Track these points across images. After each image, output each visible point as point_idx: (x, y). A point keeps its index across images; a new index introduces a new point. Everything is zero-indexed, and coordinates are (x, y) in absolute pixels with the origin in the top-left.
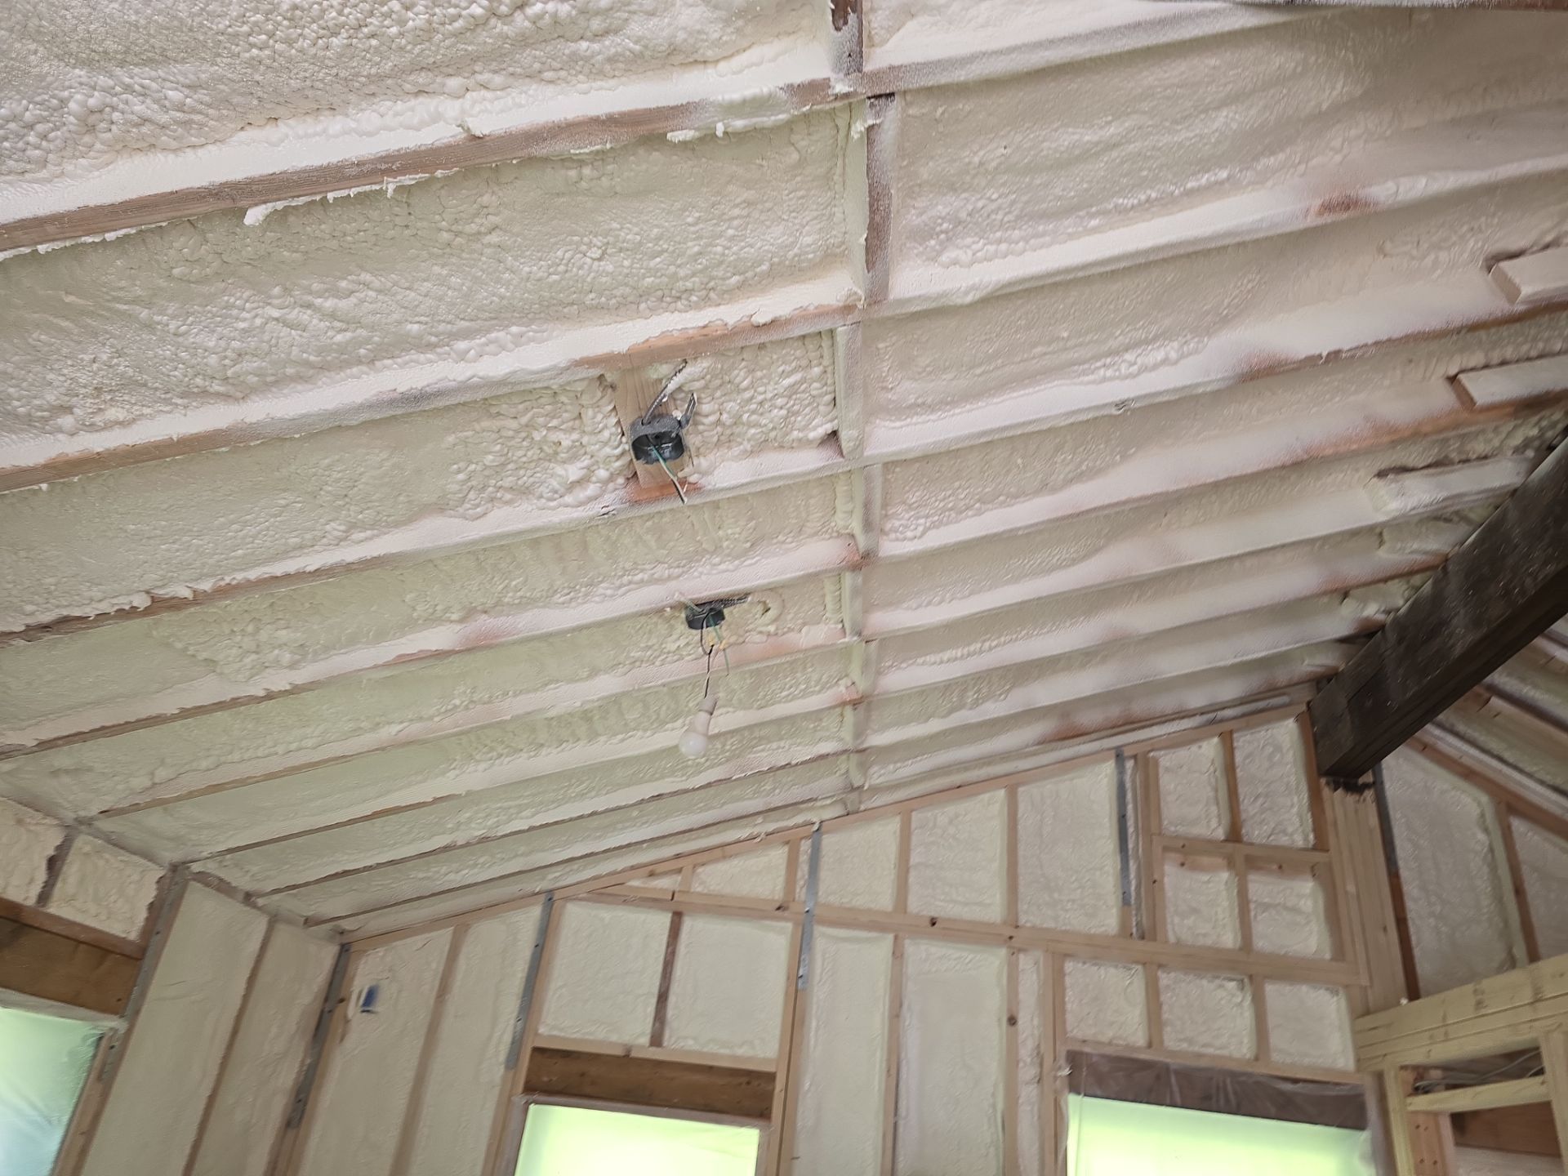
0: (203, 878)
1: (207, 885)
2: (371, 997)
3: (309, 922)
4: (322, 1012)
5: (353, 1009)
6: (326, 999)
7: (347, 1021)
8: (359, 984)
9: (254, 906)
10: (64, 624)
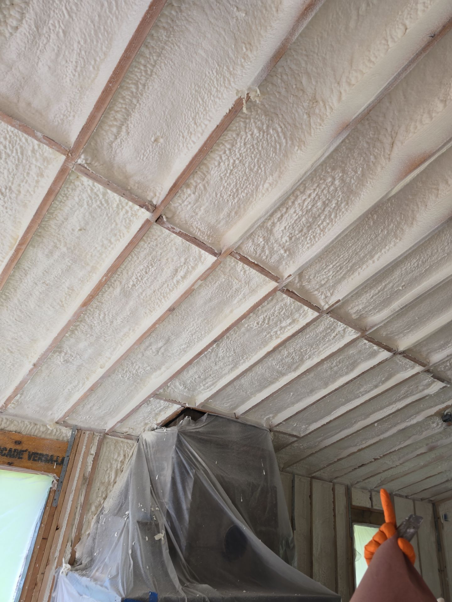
0: (396, 495)
1: (397, 496)
2: (446, 517)
3: (422, 500)
4: (435, 522)
5: (442, 520)
6: (435, 518)
7: (442, 524)
8: (441, 513)
9: (409, 499)
10: (363, 465)
